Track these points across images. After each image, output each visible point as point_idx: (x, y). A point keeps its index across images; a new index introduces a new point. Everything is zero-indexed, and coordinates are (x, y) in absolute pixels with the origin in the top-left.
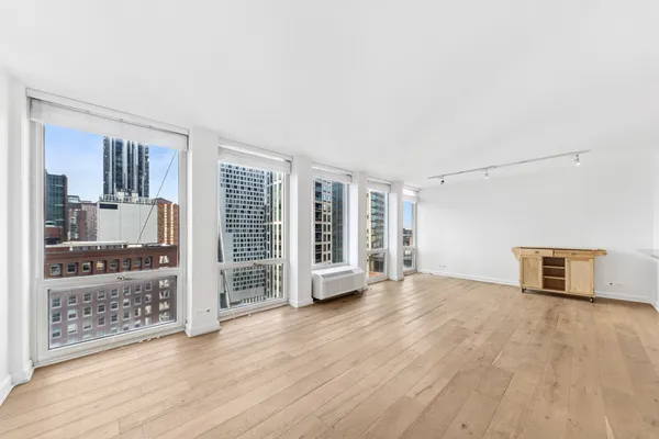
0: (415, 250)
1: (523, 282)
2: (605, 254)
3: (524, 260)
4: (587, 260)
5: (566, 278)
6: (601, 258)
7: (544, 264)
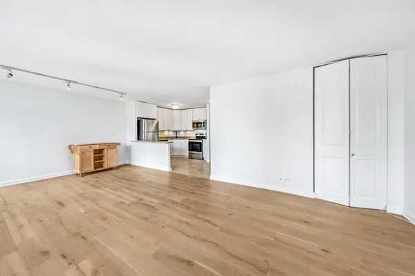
1: (81, 169)
2: (120, 144)
3: (82, 154)
4: (114, 148)
5: (104, 160)
7: (95, 154)
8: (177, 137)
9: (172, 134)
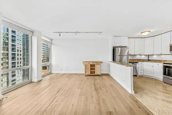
0: (51, 64)
1: (86, 72)
2: (103, 63)
3: (86, 66)
4: (99, 64)
5: (95, 70)
6: (102, 64)
7: (91, 67)
8: (149, 60)
9: (143, 57)
